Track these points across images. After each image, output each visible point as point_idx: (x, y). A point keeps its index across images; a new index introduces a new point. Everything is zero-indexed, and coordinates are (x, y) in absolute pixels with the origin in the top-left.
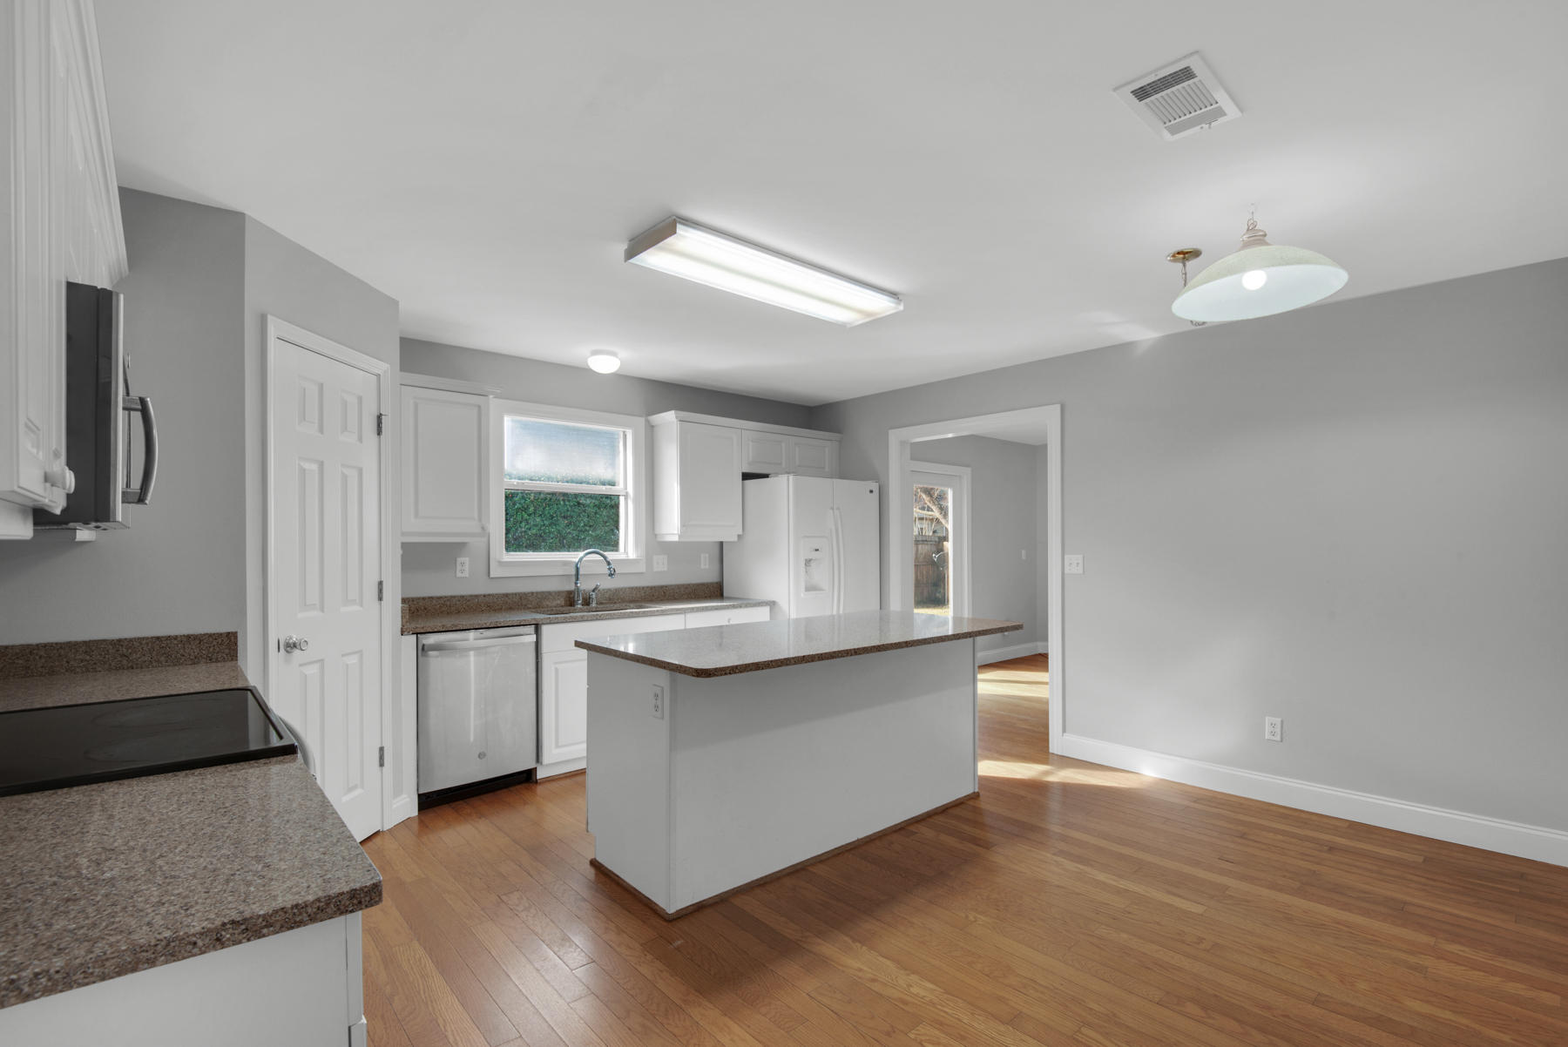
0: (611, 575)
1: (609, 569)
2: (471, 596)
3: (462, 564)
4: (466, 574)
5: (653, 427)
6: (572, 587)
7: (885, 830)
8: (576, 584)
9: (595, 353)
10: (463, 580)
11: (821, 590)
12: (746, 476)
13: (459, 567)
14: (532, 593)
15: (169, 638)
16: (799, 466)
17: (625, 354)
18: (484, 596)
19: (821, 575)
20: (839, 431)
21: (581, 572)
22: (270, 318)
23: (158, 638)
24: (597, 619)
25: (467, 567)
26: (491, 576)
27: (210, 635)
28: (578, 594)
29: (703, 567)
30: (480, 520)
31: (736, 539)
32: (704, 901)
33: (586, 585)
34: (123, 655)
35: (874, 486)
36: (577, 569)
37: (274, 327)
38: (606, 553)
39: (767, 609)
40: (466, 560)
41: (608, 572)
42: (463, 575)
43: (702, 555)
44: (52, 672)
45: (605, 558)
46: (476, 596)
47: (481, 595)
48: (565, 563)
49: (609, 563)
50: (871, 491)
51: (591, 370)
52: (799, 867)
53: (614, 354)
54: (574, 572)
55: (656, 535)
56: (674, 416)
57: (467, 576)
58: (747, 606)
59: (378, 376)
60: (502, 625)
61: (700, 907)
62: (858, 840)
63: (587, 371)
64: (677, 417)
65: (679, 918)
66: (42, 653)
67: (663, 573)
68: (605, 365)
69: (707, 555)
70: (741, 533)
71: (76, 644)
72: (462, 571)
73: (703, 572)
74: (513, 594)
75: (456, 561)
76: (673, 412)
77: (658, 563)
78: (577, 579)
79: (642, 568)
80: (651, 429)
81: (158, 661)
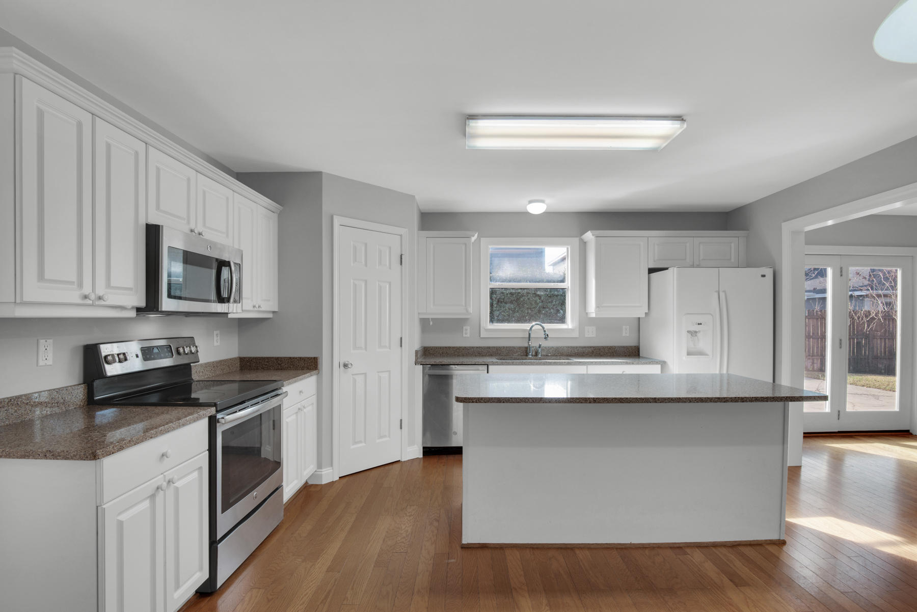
0: (545, 338)
1: (545, 334)
2: (470, 347)
3: (466, 330)
4: (468, 335)
5: (585, 243)
6: (526, 345)
7: (662, 544)
8: (529, 343)
9: (530, 202)
10: (466, 339)
11: (707, 355)
12: (651, 271)
13: (464, 332)
14: (504, 347)
15: (294, 358)
16: (703, 259)
17: (548, 201)
18: (477, 347)
19: (704, 343)
20: (748, 230)
21: (532, 336)
22: (335, 216)
23: (290, 358)
24: (522, 365)
25: (469, 331)
26: (481, 336)
27: (308, 358)
28: (530, 349)
29: (624, 334)
30: (466, 306)
31: (644, 316)
32: (488, 544)
33: (534, 344)
34: (279, 364)
35: (769, 272)
36: (529, 334)
37: (337, 221)
38: (543, 325)
39: (659, 366)
40: (468, 328)
41: (544, 336)
42: (466, 336)
43: (624, 327)
44: (257, 369)
45: (543, 328)
46: (473, 347)
47: (475, 347)
48: (524, 330)
49: (545, 331)
50: (763, 276)
51: (529, 213)
52: (569, 546)
53: (543, 201)
54: (528, 336)
55: (587, 313)
56: (591, 234)
57: (469, 336)
58: (650, 363)
59: (401, 235)
60: (466, 363)
61: (483, 547)
62: (631, 544)
63: (527, 214)
64: (593, 235)
65: (468, 548)
66: (254, 361)
67: (592, 337)
68: (537, 209)
69: (628, 327)
70: (647, 311)
71: (265, 358)
72: (466, 334)
73: (625, 338)
74: (492, 347)
75: (463, 328)
76: (590, 232)
77: (588, 332)
78: (529, 340)
79: (576, 335)
80: (584, 245)
81: (290, 368)
